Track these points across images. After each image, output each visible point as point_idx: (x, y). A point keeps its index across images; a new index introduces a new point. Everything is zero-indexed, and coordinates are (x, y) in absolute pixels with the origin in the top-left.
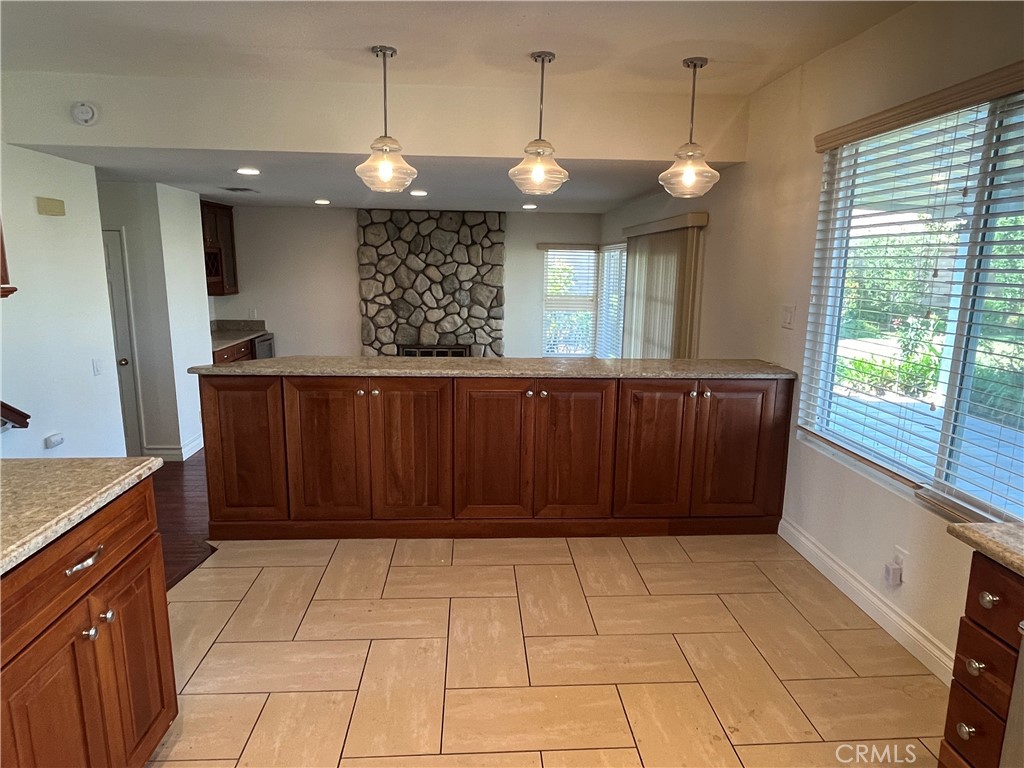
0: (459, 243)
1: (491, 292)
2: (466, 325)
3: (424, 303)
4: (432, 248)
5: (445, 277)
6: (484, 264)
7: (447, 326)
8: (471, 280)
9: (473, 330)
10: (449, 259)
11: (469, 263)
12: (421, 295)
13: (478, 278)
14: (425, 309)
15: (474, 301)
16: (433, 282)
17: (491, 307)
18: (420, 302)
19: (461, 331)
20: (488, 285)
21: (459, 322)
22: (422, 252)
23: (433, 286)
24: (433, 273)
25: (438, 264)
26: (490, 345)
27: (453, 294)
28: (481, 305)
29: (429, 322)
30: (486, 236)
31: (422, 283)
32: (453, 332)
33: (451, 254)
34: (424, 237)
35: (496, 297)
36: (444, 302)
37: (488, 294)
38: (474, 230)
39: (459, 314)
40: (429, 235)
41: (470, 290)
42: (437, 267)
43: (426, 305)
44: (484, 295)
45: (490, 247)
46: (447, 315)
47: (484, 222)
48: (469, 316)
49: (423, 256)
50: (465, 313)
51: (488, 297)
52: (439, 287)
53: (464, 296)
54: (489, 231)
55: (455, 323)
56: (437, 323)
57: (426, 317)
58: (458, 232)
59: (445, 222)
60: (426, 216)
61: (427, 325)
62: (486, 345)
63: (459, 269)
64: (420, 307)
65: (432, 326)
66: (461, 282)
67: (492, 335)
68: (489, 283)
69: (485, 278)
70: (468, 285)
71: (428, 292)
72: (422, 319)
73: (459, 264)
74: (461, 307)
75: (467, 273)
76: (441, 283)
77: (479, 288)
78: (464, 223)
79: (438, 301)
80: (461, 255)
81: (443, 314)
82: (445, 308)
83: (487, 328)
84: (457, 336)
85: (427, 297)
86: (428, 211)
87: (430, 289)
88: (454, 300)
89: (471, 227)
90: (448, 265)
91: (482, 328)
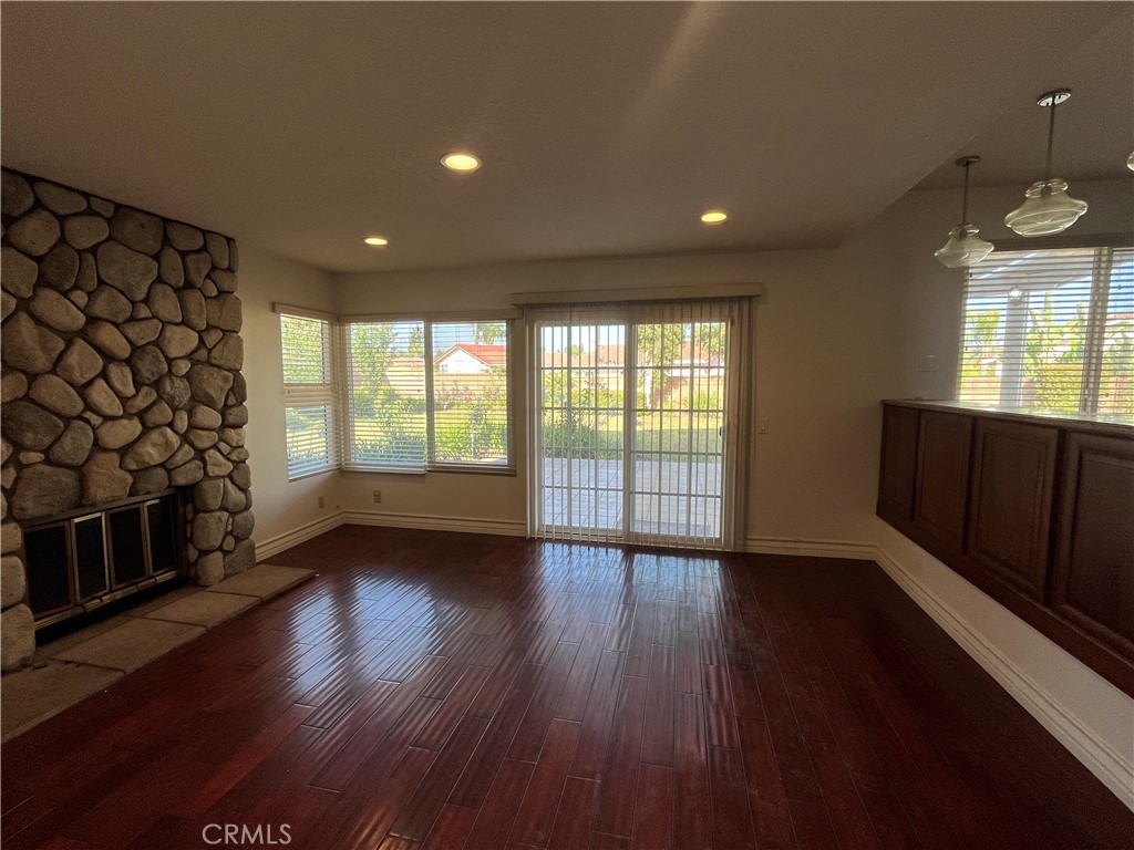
0: (159, 280)
1: (226, 379)
2: (186, 447)
3: (89, 407)
4: (101, 282)
5: (135, 348)
6: (209, 327)
7: (151, 452)
8: (189, 357)
9: (200, 454)
10: (144, 312)
11: (183, 323)
12: (82, 389)
13: (203, 354)
14: (96, 420)
15: (199, 399)
16: (108, 357)
17: (226, 406)
18: (80, 405)
19: (179, 458)
20: (219, 367)
21: (175, 440)
22: (76, 287)
23: (114, 369)
24: (109, 337)
25: (120, 320)
26: (230, 476)
27: (157, 385)
28: (210, 403)
29: (105, 450)
30: (208, 276)
31: (82, 360)
32: (162, 465)
33: (147, 301)
34: (80, 252)
35: (232, 389)
36: (141, 402)
37: (221, 383)
38: (188, 259)
39: (171, 425)
40: (94, 250)
41: (187, 376)
42: (117, 325)
43: (97, 412)
44: (215, 385)
45: (216, 297)
46: (147, 429)
47: (204, 249)
48: (191, 426)
49: (80, 297)
50: (182, 424)
51: (222, 389)
52: (127, 370)
53: (179, 389)
54: (214, 268)
55: (167, 443)
56: (124, 451)
57: (96, 439)
58: (157, 257)
59: (129, 228)
60: (84, 205)
61: (101, 456)
62: (223, 477)
63: (168, 334)
64: (80, 417)
65: (116, 457)
66: (170, 361)
67: (234, 457)
68: (222, 362)
69: (214, 353)
70: (184, 367)
71: (101, 383)
72: (88, 445)
73: (165, 323)
74: (175, 410)
75: (181, 342)
76: (128, 361)
77: (205, 372)
78: (166, 241)
79: (124, 400)
80: (167, 305)
81: (139, 428)
82: (141, 415)
83: (223, 446)
84: (169, 471)
85: (101, 395)
86: (86, 195)
87: (104, 375)
88: (160, 397)
89: (184, 254)
90: (143, 324)
91: (215, 447)
